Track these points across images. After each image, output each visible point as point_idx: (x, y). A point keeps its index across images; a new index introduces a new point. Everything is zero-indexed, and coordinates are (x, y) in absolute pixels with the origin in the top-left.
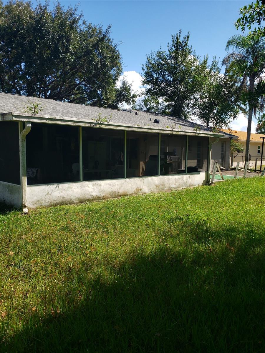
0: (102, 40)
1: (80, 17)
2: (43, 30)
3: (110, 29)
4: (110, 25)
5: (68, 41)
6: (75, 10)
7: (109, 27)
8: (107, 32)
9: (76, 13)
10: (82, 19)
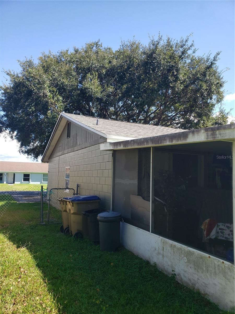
0: (209, 67)
1: (191, 46)
2: (155, 62)
3: (218, 56)
4: (218, 52)
5: (178, 70)
6: (186, 41)
7: (218, 54)
8: (215, 60)
9: (187, 44)
10: (193, 48)
